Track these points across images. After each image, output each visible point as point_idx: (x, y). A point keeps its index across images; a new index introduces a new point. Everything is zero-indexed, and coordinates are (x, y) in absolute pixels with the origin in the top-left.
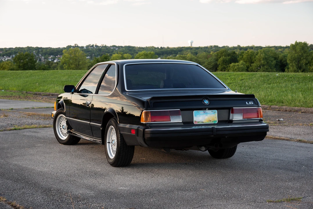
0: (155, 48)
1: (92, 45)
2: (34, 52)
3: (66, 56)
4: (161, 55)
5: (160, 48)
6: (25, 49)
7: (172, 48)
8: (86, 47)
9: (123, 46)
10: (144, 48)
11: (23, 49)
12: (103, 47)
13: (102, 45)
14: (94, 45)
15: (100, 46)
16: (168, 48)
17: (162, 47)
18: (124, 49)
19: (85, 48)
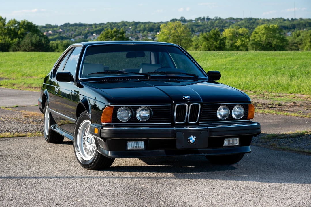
0: (284, 20)
1: (202, 17)
2: (130, 28)
3: (164, 32)
4: (292, 29)
5: (290, 19)
6: (119, 25)
7: (307, 19)
8: (195, 20)
9: (243, 18)
10: (270, 20)
11: (116, 25)
12: (217, 19)
13: (215, 17)
14: (206, 17)
15: (214, 19)
16: (301, 19)
17: (294, 18)
18: (243, 21)
19: (194, 22)
